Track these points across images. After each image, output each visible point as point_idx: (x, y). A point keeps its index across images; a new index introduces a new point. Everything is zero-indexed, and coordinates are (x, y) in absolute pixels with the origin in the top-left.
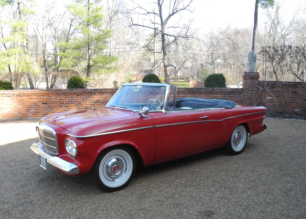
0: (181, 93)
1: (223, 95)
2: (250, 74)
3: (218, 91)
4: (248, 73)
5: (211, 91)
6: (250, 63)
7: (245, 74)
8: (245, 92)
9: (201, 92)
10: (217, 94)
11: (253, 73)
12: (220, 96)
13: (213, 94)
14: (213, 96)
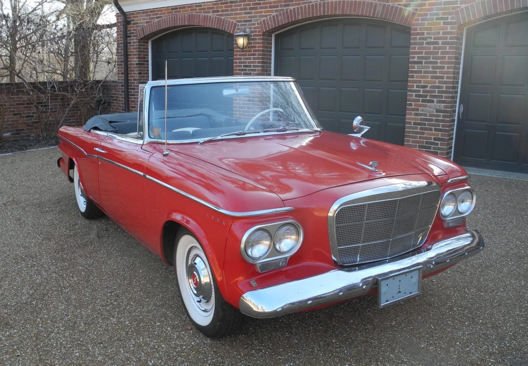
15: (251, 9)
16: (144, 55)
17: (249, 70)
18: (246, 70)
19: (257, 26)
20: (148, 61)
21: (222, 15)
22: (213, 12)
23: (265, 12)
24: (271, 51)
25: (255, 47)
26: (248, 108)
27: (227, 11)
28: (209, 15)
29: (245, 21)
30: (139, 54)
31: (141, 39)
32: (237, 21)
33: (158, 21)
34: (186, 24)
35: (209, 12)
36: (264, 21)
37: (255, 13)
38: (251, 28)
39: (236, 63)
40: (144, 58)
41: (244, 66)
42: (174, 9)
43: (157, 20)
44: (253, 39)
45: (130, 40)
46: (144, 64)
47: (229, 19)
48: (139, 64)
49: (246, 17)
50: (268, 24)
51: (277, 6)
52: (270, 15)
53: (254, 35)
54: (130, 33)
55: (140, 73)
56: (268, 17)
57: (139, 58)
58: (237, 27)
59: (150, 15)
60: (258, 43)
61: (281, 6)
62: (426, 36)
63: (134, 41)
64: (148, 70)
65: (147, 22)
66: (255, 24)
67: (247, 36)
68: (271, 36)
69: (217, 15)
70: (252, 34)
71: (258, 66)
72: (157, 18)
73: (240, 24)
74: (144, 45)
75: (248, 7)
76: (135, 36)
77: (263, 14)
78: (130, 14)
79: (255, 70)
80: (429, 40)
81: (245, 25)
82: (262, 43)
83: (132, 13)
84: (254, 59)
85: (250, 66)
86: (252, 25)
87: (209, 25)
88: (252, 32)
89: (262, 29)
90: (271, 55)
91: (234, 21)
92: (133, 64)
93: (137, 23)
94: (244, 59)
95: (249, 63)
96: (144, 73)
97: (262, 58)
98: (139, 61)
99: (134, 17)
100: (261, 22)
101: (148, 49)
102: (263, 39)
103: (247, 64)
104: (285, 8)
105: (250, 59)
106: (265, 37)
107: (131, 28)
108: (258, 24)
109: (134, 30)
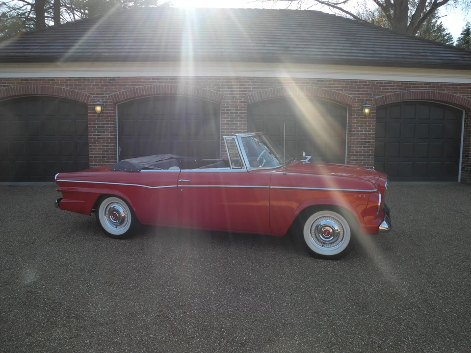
15: (102, 85)
17: (102, 130)
18: (100, 130)
21: (77, 89)
22: (67, 85)
23: (115, 88)
27: (81, 85)
28: (63, 87)
29: (97, 94)
32: (90, 94)
33: (6, 89)
35: (63, 86)
36: (114, 94)
37: (106, 89)
38: (103, 99)
42: (24, 80)
44: (105, 107)
49: (98, 91)
50: (118, 97)
51: (125, 85)
52: (119, 91)
56: (118, 92)
58: (90, 98)
60: (110, 110)
61: (128, 85)
62: (230, 108)
66: (106, 97)
69: (71, 88)
72: (4, 86)
73: (93, 96)
75: (100, 84)
77: (113, 90)
80: (232, 111)
81: (98, 97)
85: (104, 127)
86: (104, 97)
88: (104, 102)
89: (113, 100)
91: (88, 94)
94: (98, 121)
100: (111, 95)
104: (132, 87)
105: (104, 121)
108: (109, 97)
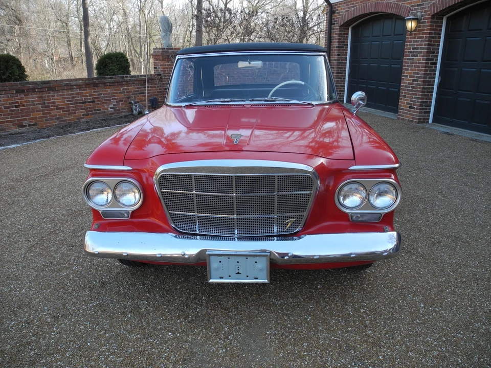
0: (75, 87)
1: (137, 85)
2: (168, 52)
3: (130, 81)
4: (166, 50)
5: (121, 80)
6: (166, 35)
7: (163, 52)
8: (164, 79)
9: (105, 83)
10: (128, 84)
11: (172, 49)
12: (133, 89)
13: (122, 85)
14: (123, 89)
16: (343, 39)
17: (417, 52)
18: (413, 52)
19: (427, 9)
20: (347, 45)
21: (400, 1)
24: (440, 34)
25: (423, 30)
26: (412, 87)
28: (390, 1)
29: (418, 5)
30: (339, 39)
31: (341, 26)
32: (411, 6)
34: (373, 11)
36: (433, 3)
38: (421, 12)
39: (407, 45)
40: (344, 42)
41: (413, 49)
43: (352, 9)
44: (423, 23)
45: (334, 26)
46: (343, 47)
47: (405, 5)
48: (338, 47)
49: (419, 2)
50: (437, 6)
53: (424, 19)
54: (334, 21)
55: (338, 55)
57: (339, 42)
58: (411, 12)
59: (348, 5)
60: (427, 26)
63: (336, 28)
64: (347, 53)
65: (346, 11)
66: (425, 8)
67: (417, 20)
68: (442, 19)
69: (396, 1)
70: (423, 18)
71: (424, 48)
72: (353, 7)
73: (413, 8)
74: (345, 31)
76: (337, 24)
78: (336, 5)
79: (421, 52)
81: (418, 9)
82: (430, 26)
83: (337, 4)
84: (422, 41)
85: (418, 49)
86: (423, 8)
87: (390, 11)
88: (422, 15)
89: (431, 12)
90: (440, 38)
91: (409, 6)
92: (334, 47)
93: (339, 13)
94: (414, 41)
95: (417, 45)
96: (342, 55)
97: (428, 41)
98: (339, 44)
99: (338, 7)
100: (431, 6)
101: (348, 34)
102: (431, 22)
103: (416, 47)
105: (418, 41)
106: (435, 20)
107: (335, 16)
108: (428, 7)
109: (337, 18)
